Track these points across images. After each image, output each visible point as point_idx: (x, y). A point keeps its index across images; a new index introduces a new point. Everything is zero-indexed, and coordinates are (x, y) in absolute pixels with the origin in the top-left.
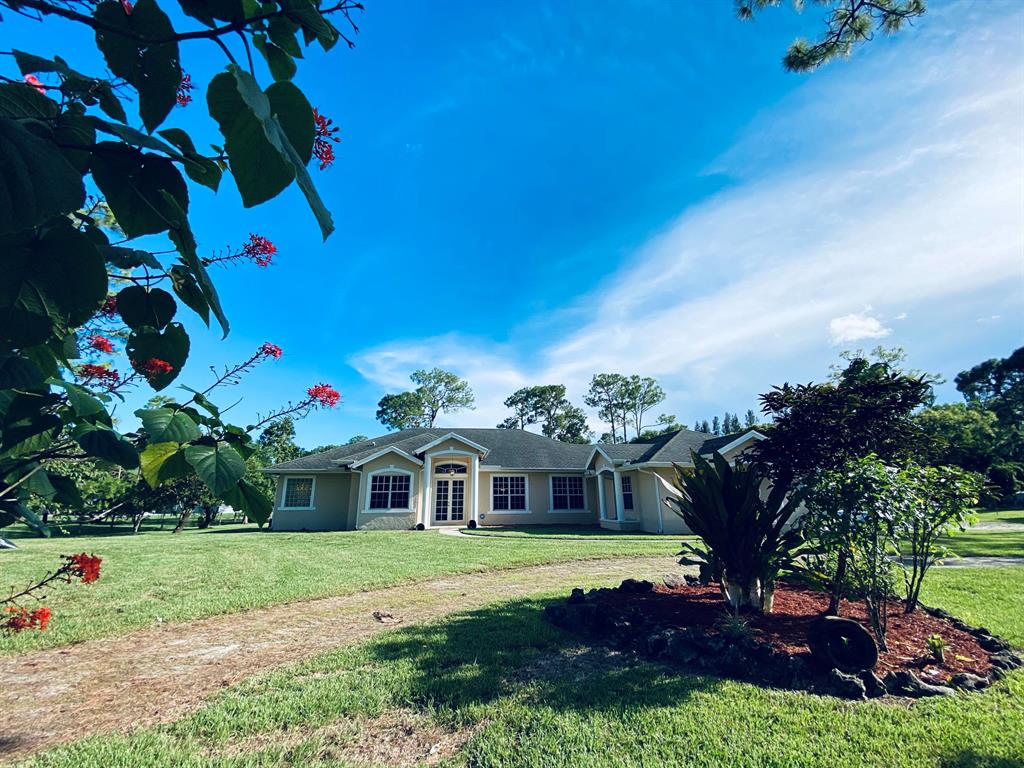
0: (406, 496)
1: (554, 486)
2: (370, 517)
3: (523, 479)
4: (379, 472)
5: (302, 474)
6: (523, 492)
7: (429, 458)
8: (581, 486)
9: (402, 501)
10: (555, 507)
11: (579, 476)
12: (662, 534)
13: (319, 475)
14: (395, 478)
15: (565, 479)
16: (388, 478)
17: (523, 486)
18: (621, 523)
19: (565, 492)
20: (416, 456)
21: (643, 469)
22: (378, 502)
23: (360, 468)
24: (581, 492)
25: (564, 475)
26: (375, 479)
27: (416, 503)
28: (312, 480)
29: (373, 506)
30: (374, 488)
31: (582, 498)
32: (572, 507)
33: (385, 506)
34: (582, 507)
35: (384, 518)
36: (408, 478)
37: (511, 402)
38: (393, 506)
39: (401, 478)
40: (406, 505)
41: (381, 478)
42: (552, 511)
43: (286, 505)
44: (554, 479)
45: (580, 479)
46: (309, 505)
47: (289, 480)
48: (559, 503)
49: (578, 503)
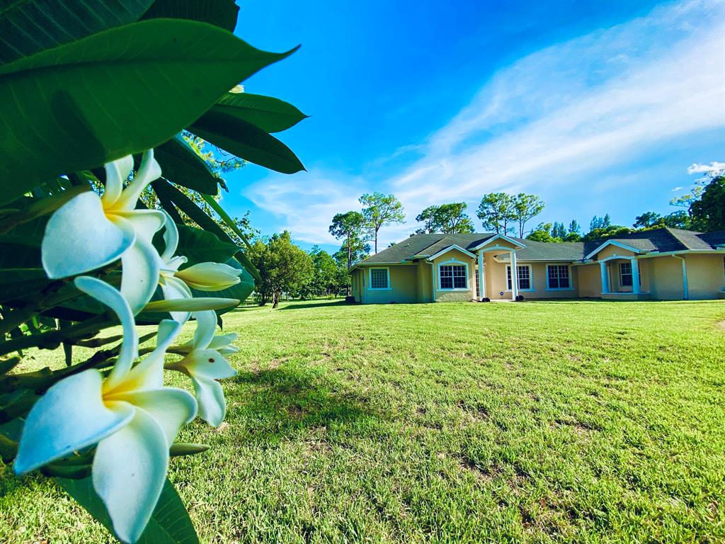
0: (464, 280)
1: (549, 272)
2: (442, 294)
3: (527, 268)
4: (444, 263)
5: (379, 266)
6: (528, 276)
7: (481, 253)
8: (567, 272)
9: (461, 283)
10: (551, 286)
11: (566, 264)
12: (687, 300)
13: (392, 267)
14: (455, 267)
15: (556, 267)
16: (450, 267)
17: (528, 272)
18: (638, 295)
19: (556, 276)
20: (471, 251)
21: (676, 255)
22: (446, 284)
23: (432, 261)
24: (567, 276)
25: (556, 264)
26: (442, 268)
27: (471, 283)
28: (386, 270)
29: (443, 286)
30: (442, 274)
31: (567, 279)
32: (561, 286)
33: (451, 287)
34: (568, 286)
35: (452, 294)
36: (464, 268)
37: (421, 218)
38: (456, 287)
39: (459, 267)
40: (464, 286)
41: (446, 267)
42: (548, 289)
43: (373, 287)
44: (549, 267)
45: (567, 267)
46: (386, 287)
47: (372, 270)
48: (553, 283)
49: (565, 283)
